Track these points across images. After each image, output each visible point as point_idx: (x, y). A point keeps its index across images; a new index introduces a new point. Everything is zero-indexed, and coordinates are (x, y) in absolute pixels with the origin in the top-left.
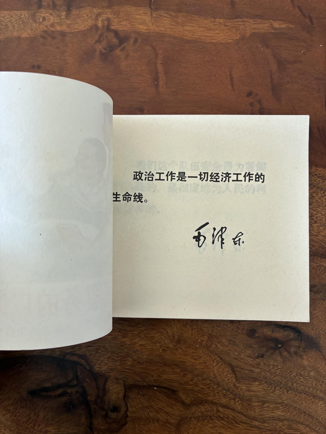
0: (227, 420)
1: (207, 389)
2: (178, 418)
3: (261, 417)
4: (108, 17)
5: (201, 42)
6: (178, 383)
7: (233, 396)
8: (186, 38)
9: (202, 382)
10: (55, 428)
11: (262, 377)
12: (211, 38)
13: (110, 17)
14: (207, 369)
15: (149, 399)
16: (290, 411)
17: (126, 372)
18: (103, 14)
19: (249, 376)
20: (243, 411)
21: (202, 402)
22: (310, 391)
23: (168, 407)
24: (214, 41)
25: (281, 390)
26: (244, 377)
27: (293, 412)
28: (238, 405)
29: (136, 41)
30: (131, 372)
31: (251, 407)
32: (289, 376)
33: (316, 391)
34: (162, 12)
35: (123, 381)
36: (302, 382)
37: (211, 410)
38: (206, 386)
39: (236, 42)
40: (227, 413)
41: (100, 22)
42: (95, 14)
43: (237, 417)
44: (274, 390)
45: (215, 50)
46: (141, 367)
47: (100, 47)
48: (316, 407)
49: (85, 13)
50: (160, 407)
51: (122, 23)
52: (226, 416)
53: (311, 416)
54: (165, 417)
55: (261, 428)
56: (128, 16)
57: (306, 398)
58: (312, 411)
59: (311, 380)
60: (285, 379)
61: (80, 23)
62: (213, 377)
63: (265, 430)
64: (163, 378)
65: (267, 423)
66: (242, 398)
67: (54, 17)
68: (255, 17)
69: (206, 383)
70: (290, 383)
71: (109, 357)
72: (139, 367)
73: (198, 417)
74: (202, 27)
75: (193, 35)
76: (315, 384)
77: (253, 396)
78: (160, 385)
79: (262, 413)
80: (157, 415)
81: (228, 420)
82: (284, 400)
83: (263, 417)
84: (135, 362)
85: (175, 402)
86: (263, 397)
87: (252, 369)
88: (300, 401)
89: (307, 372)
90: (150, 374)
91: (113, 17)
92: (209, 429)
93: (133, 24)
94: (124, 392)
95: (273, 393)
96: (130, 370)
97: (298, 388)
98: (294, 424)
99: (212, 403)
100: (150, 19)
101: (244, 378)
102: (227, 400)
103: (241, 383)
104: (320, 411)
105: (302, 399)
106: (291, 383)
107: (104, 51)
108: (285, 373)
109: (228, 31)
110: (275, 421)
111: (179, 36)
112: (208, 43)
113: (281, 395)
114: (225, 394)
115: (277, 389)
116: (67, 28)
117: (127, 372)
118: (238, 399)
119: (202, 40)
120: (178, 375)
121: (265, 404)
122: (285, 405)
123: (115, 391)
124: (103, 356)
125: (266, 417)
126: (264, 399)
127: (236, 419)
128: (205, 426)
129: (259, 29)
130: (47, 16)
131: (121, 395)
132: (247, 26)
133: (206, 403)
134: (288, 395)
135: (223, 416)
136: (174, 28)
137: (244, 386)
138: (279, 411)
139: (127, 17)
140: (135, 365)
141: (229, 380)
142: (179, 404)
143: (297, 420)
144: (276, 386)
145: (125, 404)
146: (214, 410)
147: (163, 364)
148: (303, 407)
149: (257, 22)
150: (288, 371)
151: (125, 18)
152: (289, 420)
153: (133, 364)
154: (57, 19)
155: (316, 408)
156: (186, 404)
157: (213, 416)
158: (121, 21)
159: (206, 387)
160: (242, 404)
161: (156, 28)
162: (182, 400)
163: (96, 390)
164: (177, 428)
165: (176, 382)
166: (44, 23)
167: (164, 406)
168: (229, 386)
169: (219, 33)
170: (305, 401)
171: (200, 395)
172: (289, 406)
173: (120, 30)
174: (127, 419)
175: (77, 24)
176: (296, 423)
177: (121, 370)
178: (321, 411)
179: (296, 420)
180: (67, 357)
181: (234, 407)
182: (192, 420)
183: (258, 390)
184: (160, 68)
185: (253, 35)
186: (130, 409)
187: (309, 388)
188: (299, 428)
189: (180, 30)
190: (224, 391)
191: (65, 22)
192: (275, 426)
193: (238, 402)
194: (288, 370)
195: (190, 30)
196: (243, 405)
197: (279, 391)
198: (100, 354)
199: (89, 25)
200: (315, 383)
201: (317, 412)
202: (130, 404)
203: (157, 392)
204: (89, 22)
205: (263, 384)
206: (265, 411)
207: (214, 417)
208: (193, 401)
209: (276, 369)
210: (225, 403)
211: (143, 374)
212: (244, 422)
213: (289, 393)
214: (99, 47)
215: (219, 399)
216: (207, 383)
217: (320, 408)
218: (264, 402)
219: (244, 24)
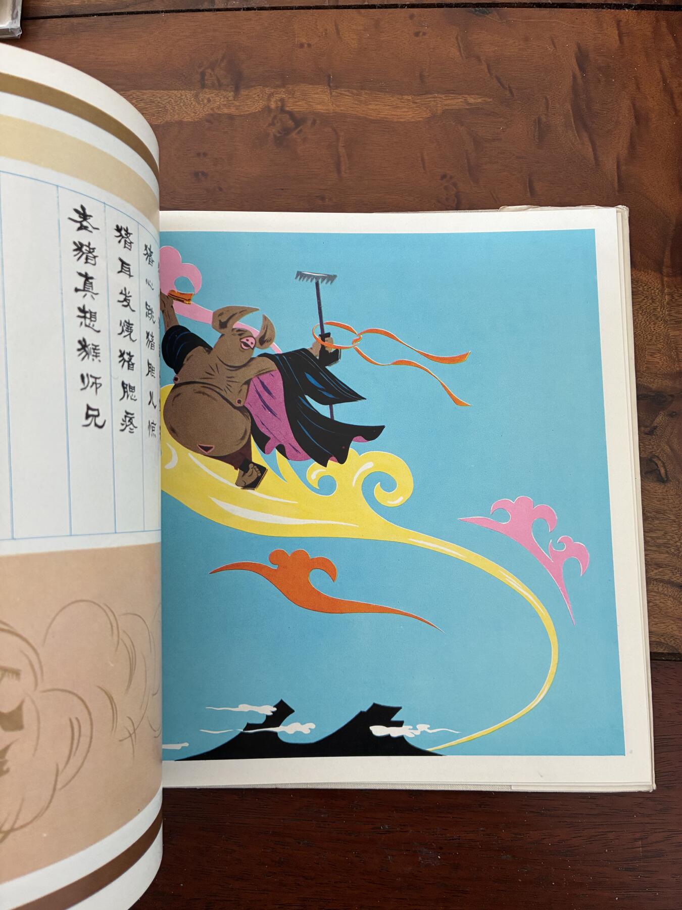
4: (282, 98)
5: (387, 121)
8: (370, 117)
12: (398, 117)
13: (284, 98)
18: (277, 94)
24: (402, 120)
29: (314, 122)
34: (342, 91)
39: (427, 121)
41: (272, 103)
42: (267, 94)
45: (404, 129)
47: (274, 130)
49: (256, 94)
51: (297, 104)
56: (304, 96)
61: (250, 104)
67: (221, 99)
68: (448, 92)
74: (388, 105)
75: (378, 114)
91: (287, 97)
93: (311, 104)
100: (330, 98)
107: (278, 135)
109: (418, 109)
111: (361, 115)
112: (395, 122)
116: (236, 111)
129: (451, 105)
130: (212, 97)
132: (438, 102)
136: (356, 108)
149: (450, 98)
151: (301, 97)
154: (225, 100)
158: (296, 102)
166: (208, 105)
169: (408, 111)
173: (295, 111)
175: (247, 106)
184: (342, 151)
185: (444, 112)
189: (364, 109)
191: (233, 104)
195: (375, 109)
199: (260, 106)
204: (261, 104)
214: (273, 131)
219: (434, 101)
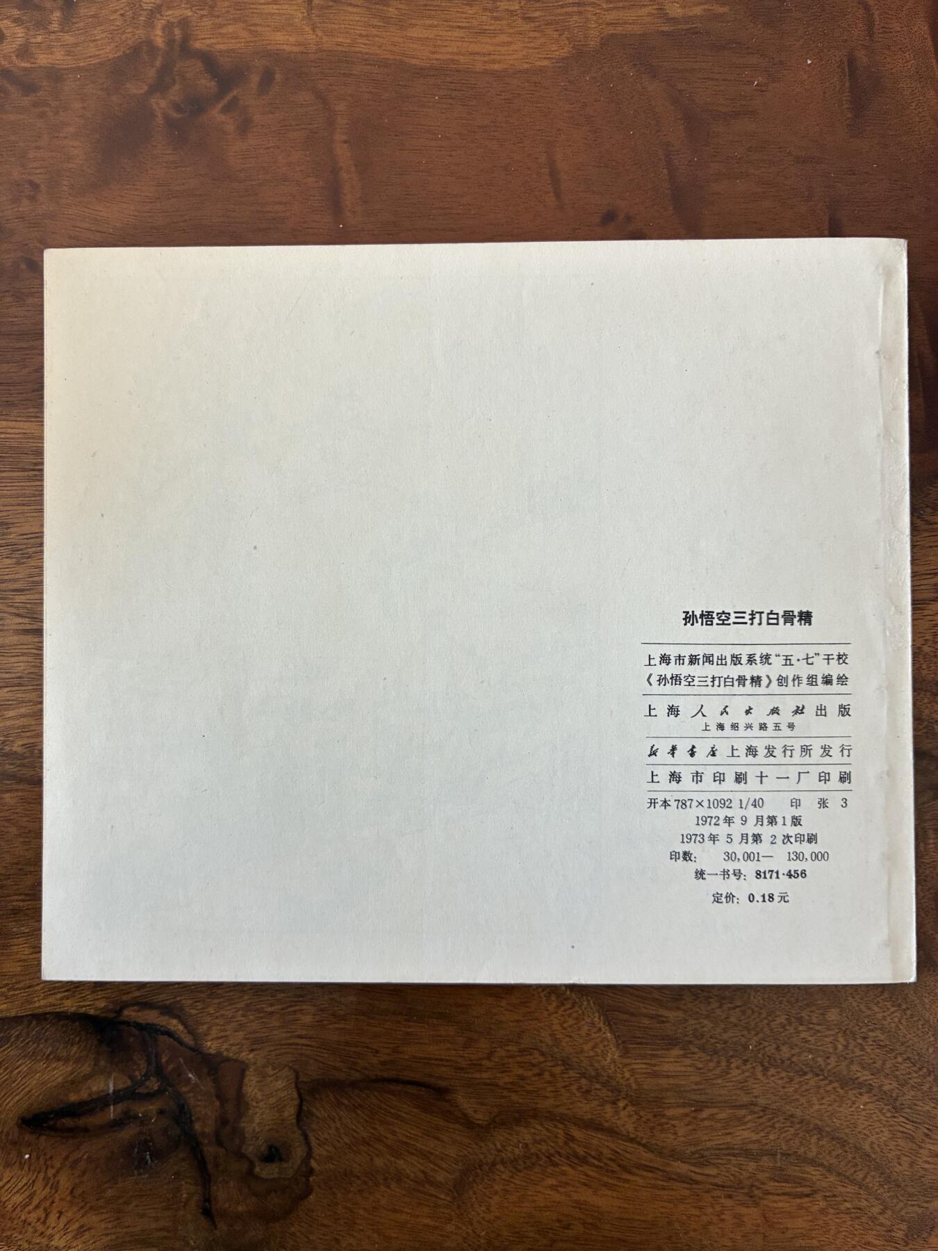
0: (596, 1162)
1: (533, 1079)
2: (454, 1166)
3: (693, 1149)
4: (182, 17)
5: (457, 71)
6: (451, 1066)
7: (610, 1094)
8: (414, 61)
9: (518, 1059)
10: (106, 1219)
11: (691, 1032)
12: (486, 59)
13: (188, 17)
14: (530, 1022)
15: (370, 1117)
16: (775, 1128)
17: (297, 1044)
18: (169, 8)
19: (652, 1033)
20: (642, 1135)
21: (521, 1117)
22: (829, 1067)
23: (425, 1137)
24: (496, 67)
25: (749, 1066)
26: (640, 1036)
27: (786, 1129)
28: (626, 1119)
29: (267, 79)
30: (314, 1044)
31: (664, 1120)
32: (768, 1024)
33: (847, 1066)
35: (292, 1071)
36: (804, 1041)
37: (549, 1137)
38: (531, 1070)
39: (560, 67)
40: (595, 1142)
41: (159, 32)
42: (146, 10)
43: (628, 1156)
44: (725, 1068)
45: (501, 92)
46: (342, 1029)
47: (163, 104)
48: (853, 1112)
49: (116, 11)
50: (405, 1139)
51: (224, 31)
52: (593, 1153)
53: (839, 1140)
54: (419, 1165)
55: (697, 1182)
56: (241, 10)
57: (819, 1087)
58: (841, 1124)
59: (830, 1035)
60: (756, 1035)
61: (102, 38)
62: (550, 1043)
63: (708, 1186)
64: (407, 1057)
65: (714, 1164)
66: (637, 1097)
67: (28, 29)
69: (530, 1063)
70: (770, 1045)
71: (247, 1005)
72: (337, 1029)
73: (512, 1158)
74: (459, 27)
75: (434, 53)
76: (844, 1046)
77: (667, 1090)
78: (398, 1075)
79: (697, 1136)
80: (395, 1163)
81: (602, 1165)
82: (756, 1097)
83: (699, 1148)
84: (323, 1015)
85: (446, 1121)
86: (695, 1090)
87: (660, 1013)
88: (803, 1096)
89: (817, 1011)
90: (368, 1047)
91: (197, 14)
92: (546, 1192)
93: (257, 31)
94: (297, 1102)
95: (723, 1076)
96: (311, 1038)
97: (794, 1059)
98: (792, 1164)
99: (551, 1117)
100: (305, 14)
101: (639, 1040)
102: (592, 1106)
103: (630, 1055)
104: (863, 1124)
105: (807, 1090)
106: (774, 1046)
107: (175, 115)
108: (755, 1019)
109: (536, 34)
110: (735, 1158)
111: (392, 57)
112: (479, 73)
113: (746, 1081)
114: (585, 1088)
115: (732, 1066)
116: (66, 57)
117: (303, 1045)
118: (626, 1102)
119: (460, 66)
120: (449, 1045)
121: (702, 1111)
122: (762, 1111)
123: (272, 1100)
124: (231, 1004)
125: (708, 1149)
126: (698, 1096)
127: (623, 1158)
128: (536, 1184)
129: (625, 23)
130: (7, 27)
131: (290, 1112)
132: (589, 16)
133: (534, 1117)
134: (767, 1081)
135: (585, 1152)
136: (378, 36)
137: (637, 1061)
138: (744, 1127)
139: (240, 12)
140: (325, 1022)
141: (597, 1050)
142: (457, 1126)
143: (799, 1153)
144: (732, 1056)
145: (302, 1138)
146: (559, 1136)
147: (405, 1017)
148: (812, 1113)
149: (620, 5)
150: (763, 1011)
151: (233, 14)
152: (776, 1155)
153: (318, 1021)
154: (38, 33)
155: (849, 1117)
156: (478, 1125)
157: (557, 1156)
158: (221, 26)
159: (531, 1072)
160: (636, 1113)
161: (324, 37)
162: (465, 1115)
163: (218, 1103)
164: (456, 1195)
165: (445, 1063)
167: (415, 1135)
168: (596, 1065)
169: (511, 43)
170: (819, 1096)
171: (514, 1097)
172: (773, 1113)
173: (219, 52)
174: (311, 1179)
175: (92, 45)
176: (796, 1161)
177: (283, 1042)
178: (866, 1123)
179: (796, 1152)
180: (130, 1014)
181: (614, 1123)
182: (497, 1169)
183: (681, 1071)
184: (343, 153)
185: (606, 41)
186: (318, 1151)
187: (828, 1058)
188: (805, 1175)
189: (396, 40)
190: (584, 1081)
191: (58, 40)
192: (737, 1174)
193: (624, 1108)
194: (761, 1009)
195: (427, 38)
196: (641, 1117)
197: (740, 1071)
198: (222, 1000)
199: (130, 42)
200: (845, 1043)
201: (855, 1127)
202: (317, 1136)
203: (392, 1097)
204: (129, 36)
205: (694, 1053)
206: (704, 1132)
207: (561, 1156)
208: (498, 1116)
209: (729, 1008)
210: (590, 1116)
211: (347, 1048)
212: (648, 1166)
213: (770, 1073)
214: (160, 104)
215: (571, 1103)
216: (534, 1061)
217: (864, 1113)
218: (700, 1106)
219: (580, 13)
